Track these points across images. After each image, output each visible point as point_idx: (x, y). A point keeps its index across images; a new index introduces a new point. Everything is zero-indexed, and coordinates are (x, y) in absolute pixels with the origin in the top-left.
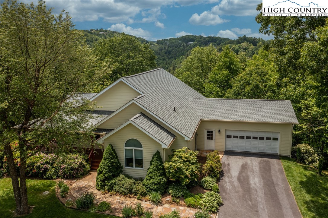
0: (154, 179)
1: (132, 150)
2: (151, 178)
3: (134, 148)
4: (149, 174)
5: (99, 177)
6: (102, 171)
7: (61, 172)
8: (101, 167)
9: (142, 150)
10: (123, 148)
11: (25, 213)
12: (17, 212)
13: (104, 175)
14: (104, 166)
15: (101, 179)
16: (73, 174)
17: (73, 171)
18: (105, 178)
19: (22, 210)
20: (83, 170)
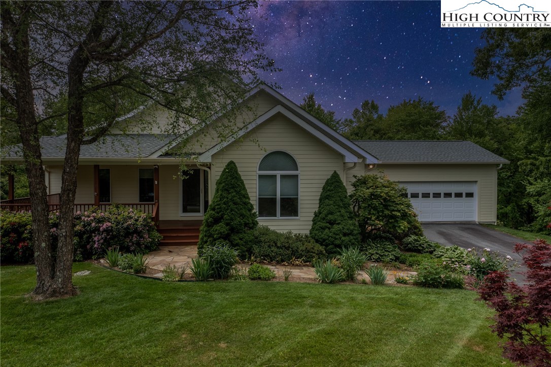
0: (339, 224)
1: (275, 176)
2: (332, 223)
3: (278, 173)
4: (326, 216)
5: (216, 230)
6: (222, 217)
7: (98, 241)
8: (218, 208)
9: (297, 175)
10: (254, 173)
11: (66, 293)
12: (44, 292)
13: (227, 224)
14: (224, 203)
15: (221, 233)
16: (130, 244)
17: (130, 237)
18: (230, 230)
19: (60, 285)
20: (149, 237)
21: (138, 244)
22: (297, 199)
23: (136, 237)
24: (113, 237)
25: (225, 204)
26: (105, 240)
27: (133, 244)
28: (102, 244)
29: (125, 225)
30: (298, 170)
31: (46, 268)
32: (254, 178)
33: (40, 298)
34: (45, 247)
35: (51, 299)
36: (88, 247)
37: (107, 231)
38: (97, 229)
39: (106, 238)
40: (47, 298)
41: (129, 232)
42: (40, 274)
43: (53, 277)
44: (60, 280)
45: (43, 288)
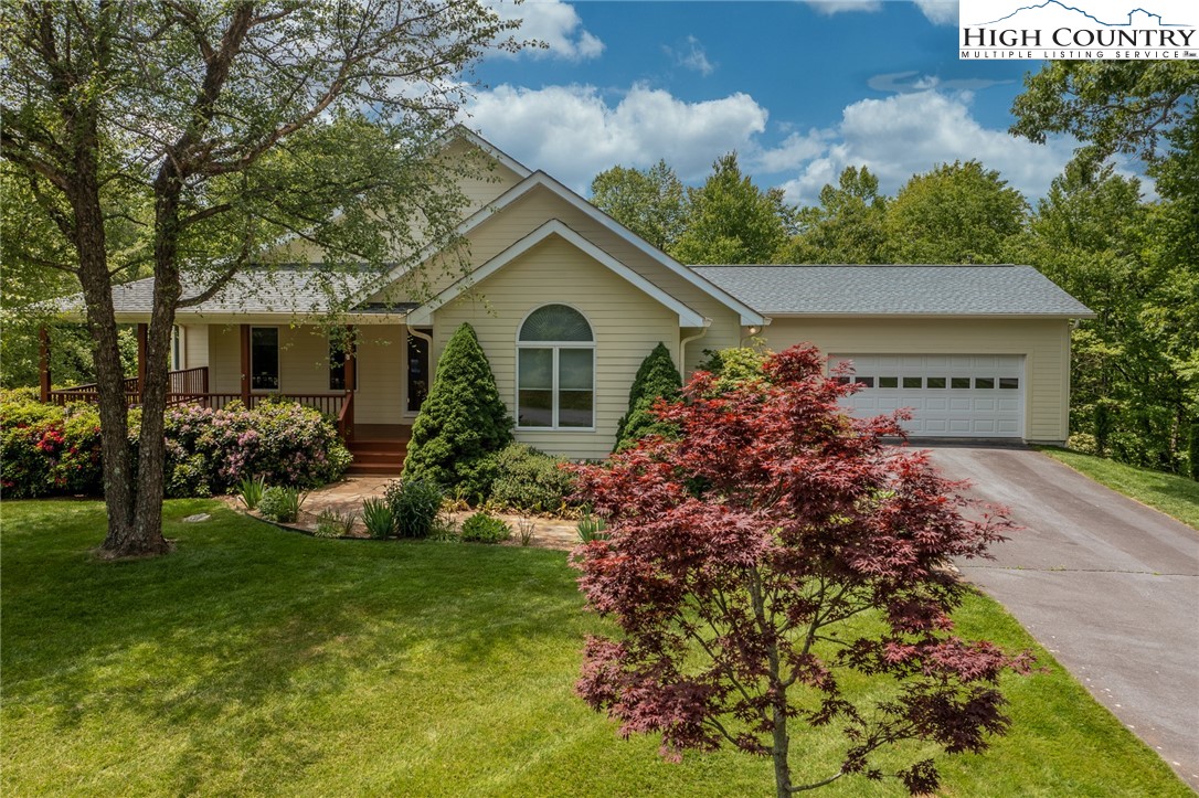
1: (549, 352)
3: (556, 346)
5: (430, 450)
6: (441, 426)
7: (236, 463)
8: (434, 411)
9: (592, 350)
10: (511, 345)
11: (151, 550)
12: (117, 547)
13: (450, 440)
14: (446, 402)
15: (436, 455)
16: (290, 469)
17: (290, 456)
18: (453, 450)
19: (141, 537)
20: (326, 458)
21: (304, 469)
22: (590, 394)
23: (300, 458)
24: (259, 457)
25: (448, 404)
26: (247, 459)
27: (295, 469)
28: (242, 468)
29: (281, 437)
30: (592, 340)
31: (121, 508)
32: (511, 353)
33: (111, 555)
34: (120, 475)
35: (128, 558)
36: (220, 472)
37: (252, 445)
38: (232, 443)
39: (248, 457)
40: (120, 555)
41: (288, 448)
42: (112, 517)
43: (131, 522)
44: (141, 528)
45: (116, 539)
